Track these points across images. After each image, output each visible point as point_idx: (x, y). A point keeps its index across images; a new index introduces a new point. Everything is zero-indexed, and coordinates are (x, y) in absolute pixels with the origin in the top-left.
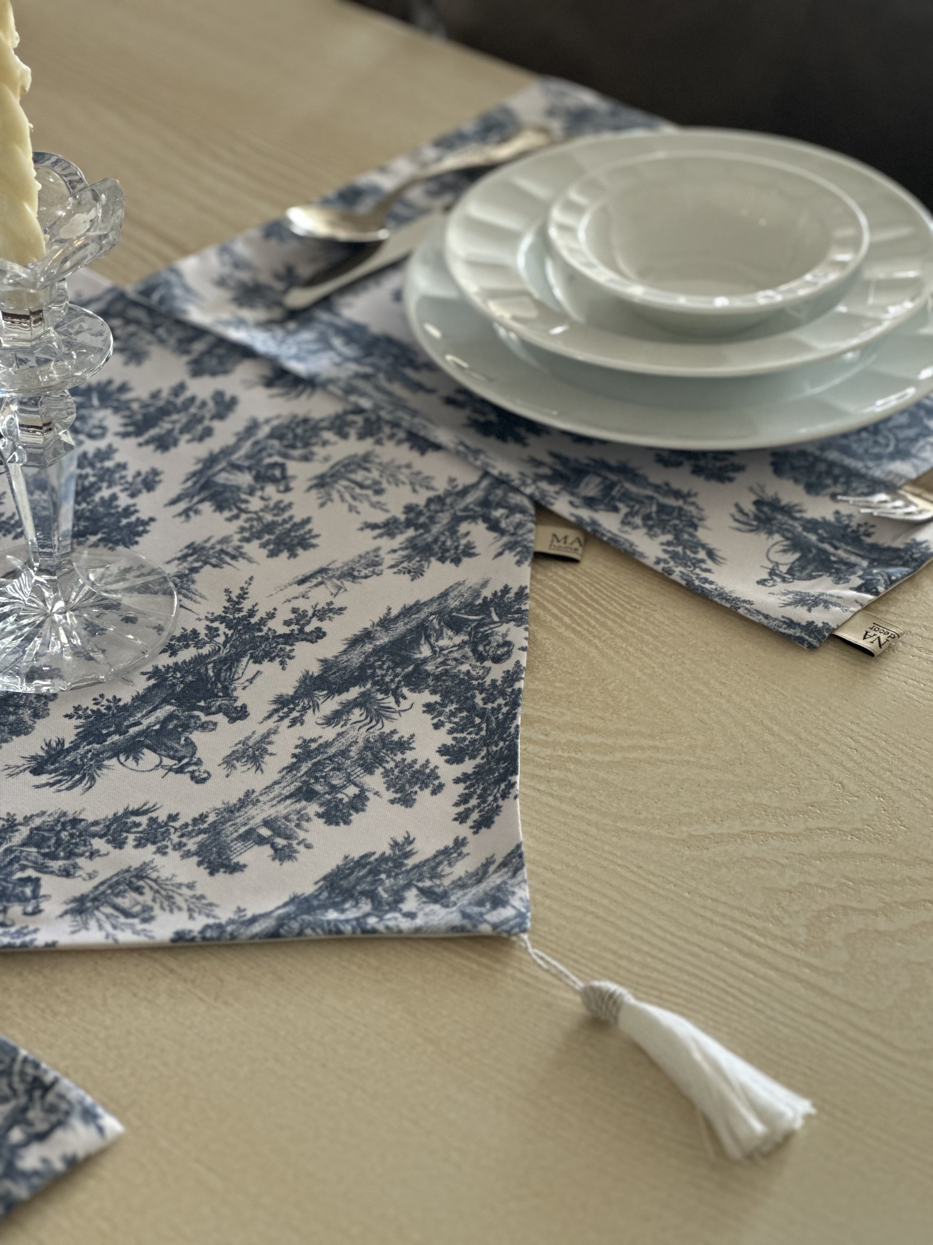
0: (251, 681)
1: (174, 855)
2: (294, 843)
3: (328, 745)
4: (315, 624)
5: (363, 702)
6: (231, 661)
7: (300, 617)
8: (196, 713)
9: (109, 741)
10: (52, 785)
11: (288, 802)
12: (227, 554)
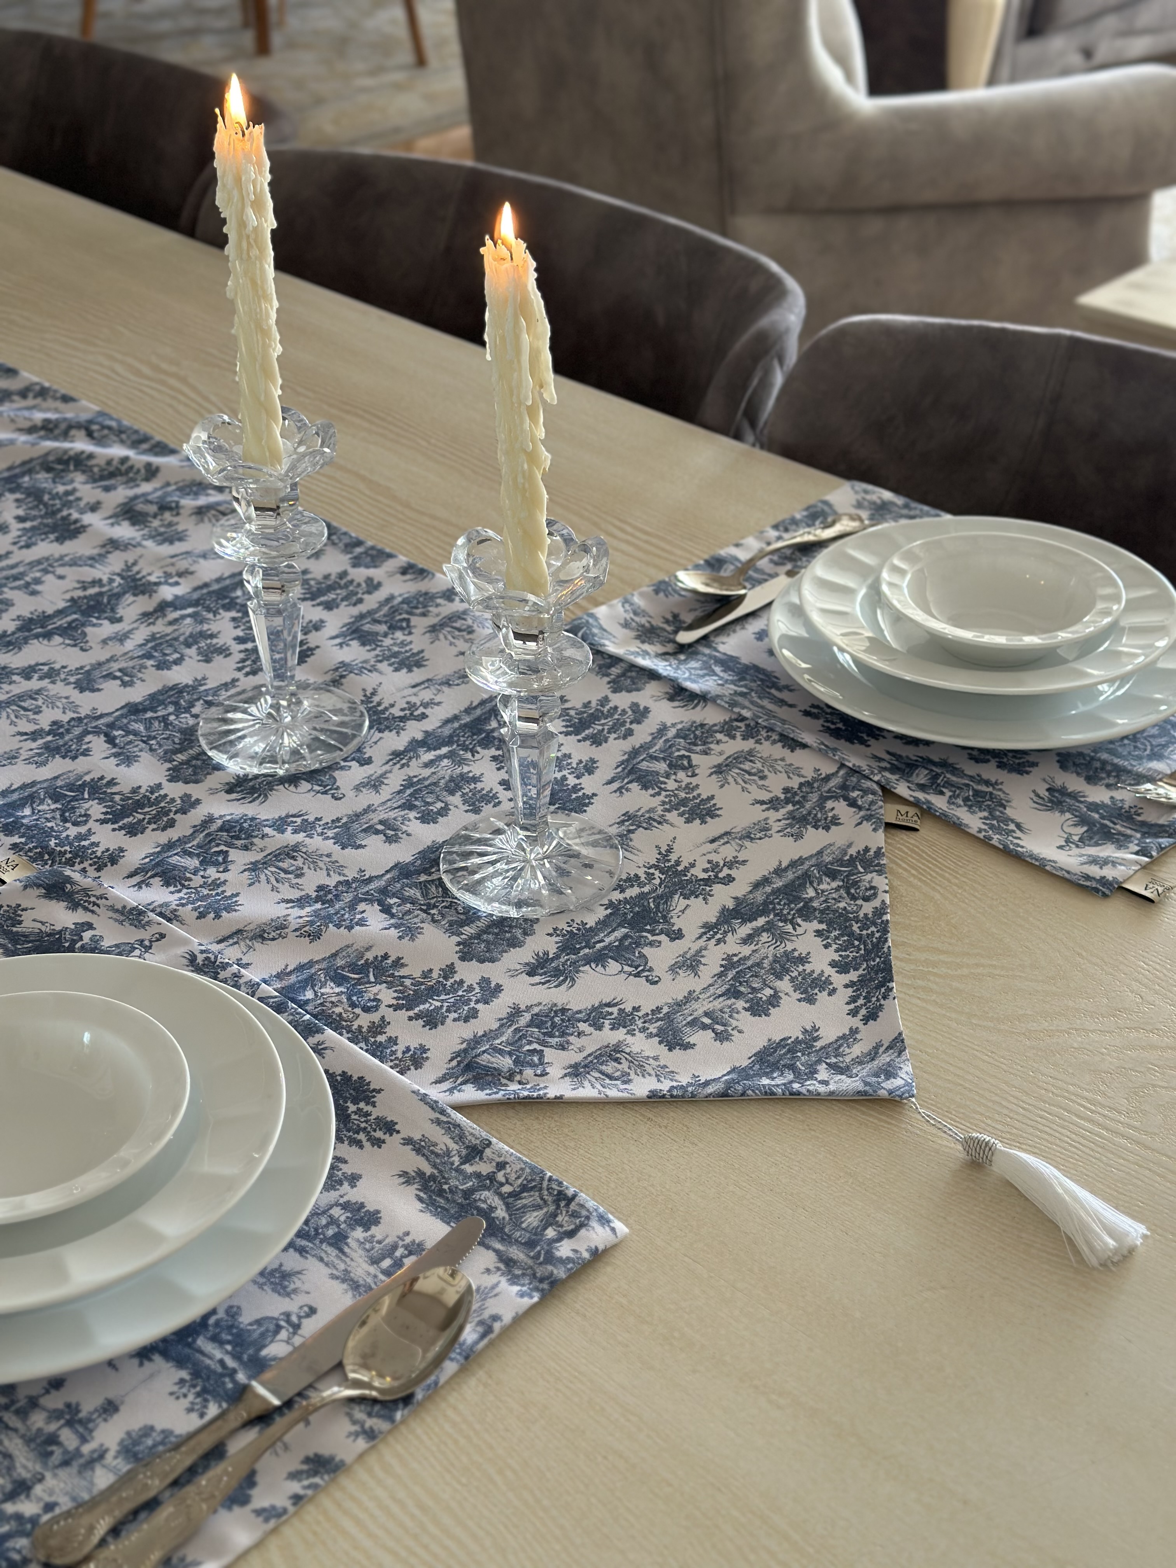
0: (683, 911)
1: (640, 1036)
2: (730, 1029)
3: (746, 958)
4: (726, 871)
5: (769, 928)
6: (666, 897)
7: (714, 867)
8: (645, 934)
9: (582, 953)
10: (543, 984)
11: (721, 999)
12: (655, 820)
